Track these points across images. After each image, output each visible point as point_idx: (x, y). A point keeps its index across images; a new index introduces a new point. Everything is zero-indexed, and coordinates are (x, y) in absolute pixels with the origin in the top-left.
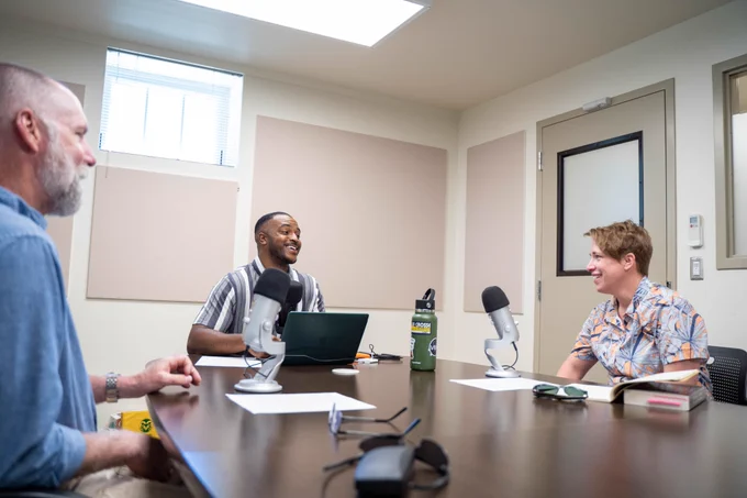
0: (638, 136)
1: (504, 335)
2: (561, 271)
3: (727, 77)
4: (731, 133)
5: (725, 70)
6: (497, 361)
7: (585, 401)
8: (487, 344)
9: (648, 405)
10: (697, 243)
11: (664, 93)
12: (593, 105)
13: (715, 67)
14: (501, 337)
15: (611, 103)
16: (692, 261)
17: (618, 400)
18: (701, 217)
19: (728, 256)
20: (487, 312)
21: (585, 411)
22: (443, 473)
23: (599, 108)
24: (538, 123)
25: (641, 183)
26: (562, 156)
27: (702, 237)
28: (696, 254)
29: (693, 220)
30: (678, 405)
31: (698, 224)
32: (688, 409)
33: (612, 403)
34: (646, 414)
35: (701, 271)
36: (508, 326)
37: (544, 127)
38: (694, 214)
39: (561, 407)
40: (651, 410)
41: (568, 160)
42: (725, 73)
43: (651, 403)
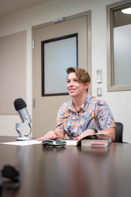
0: (76, 35)
1: (25, 120)
2: (43, 94)
3: (112, 11)
4: (113, 35)
5: (111, 8)
6: (22, 133)
7: (65, 146)
8: (17, 125)
9: (91, 146)
10: (99, 81)
11: (87, 16)
12: (57, 20)
13: (107, 6)
14: (23, 122)
15: (64, 19)
16: (98, 89)
17: (79, 145)
18: (101, 70)
19: (111, 86)
20: (16, 110)
21: (65, 150)
22: (17, 181)
23: (59, 22)
24: (33, 27)
25: (77, 55)
26: (43, 43)
27: (101, 79)
28: (99, 86)
29: (98, 71)
30: (103, 145)
31: (100, 73)
32: (107, 146)
33: (77, 146)
34: (90, 149)
35: (101, 93)
36: (27, 117)
37: (35, 29)
38: (99, 69)
39: (55, 150)
40: (92, 147)
41: (46, 45)
42: (111, 9)
43: (92, 144)
